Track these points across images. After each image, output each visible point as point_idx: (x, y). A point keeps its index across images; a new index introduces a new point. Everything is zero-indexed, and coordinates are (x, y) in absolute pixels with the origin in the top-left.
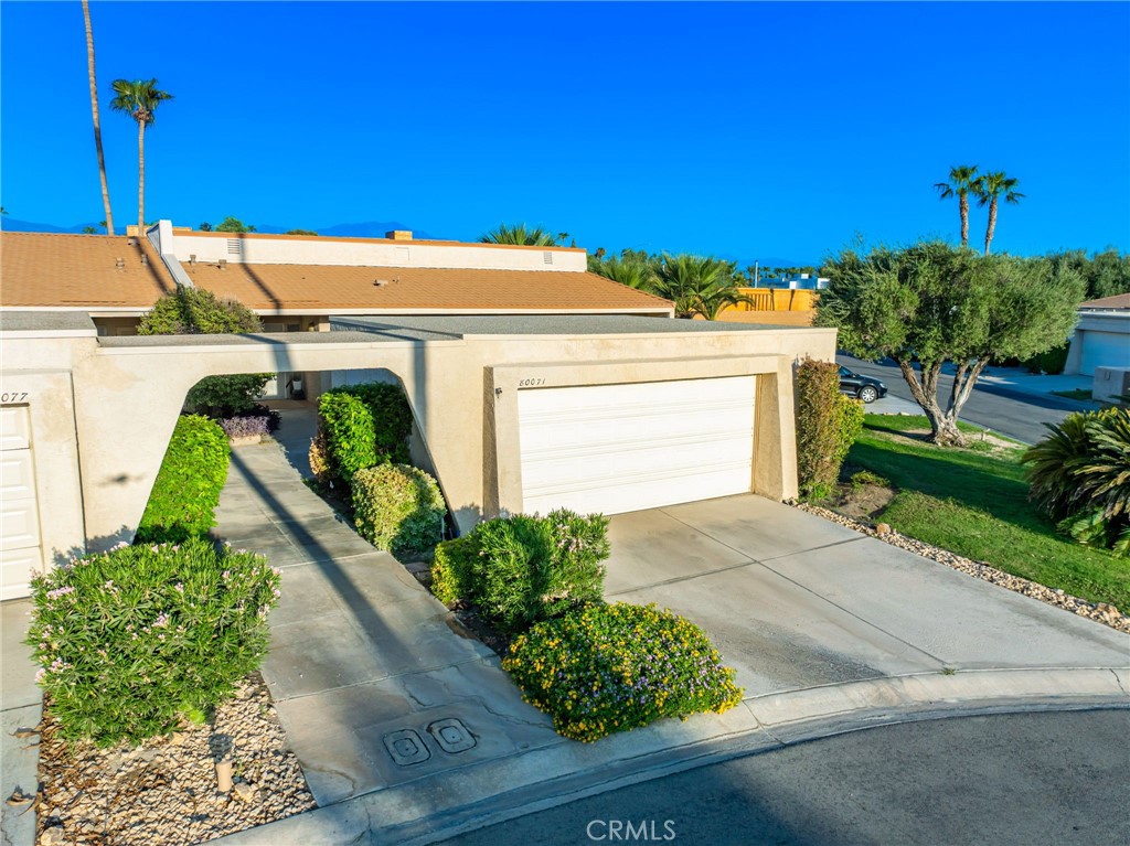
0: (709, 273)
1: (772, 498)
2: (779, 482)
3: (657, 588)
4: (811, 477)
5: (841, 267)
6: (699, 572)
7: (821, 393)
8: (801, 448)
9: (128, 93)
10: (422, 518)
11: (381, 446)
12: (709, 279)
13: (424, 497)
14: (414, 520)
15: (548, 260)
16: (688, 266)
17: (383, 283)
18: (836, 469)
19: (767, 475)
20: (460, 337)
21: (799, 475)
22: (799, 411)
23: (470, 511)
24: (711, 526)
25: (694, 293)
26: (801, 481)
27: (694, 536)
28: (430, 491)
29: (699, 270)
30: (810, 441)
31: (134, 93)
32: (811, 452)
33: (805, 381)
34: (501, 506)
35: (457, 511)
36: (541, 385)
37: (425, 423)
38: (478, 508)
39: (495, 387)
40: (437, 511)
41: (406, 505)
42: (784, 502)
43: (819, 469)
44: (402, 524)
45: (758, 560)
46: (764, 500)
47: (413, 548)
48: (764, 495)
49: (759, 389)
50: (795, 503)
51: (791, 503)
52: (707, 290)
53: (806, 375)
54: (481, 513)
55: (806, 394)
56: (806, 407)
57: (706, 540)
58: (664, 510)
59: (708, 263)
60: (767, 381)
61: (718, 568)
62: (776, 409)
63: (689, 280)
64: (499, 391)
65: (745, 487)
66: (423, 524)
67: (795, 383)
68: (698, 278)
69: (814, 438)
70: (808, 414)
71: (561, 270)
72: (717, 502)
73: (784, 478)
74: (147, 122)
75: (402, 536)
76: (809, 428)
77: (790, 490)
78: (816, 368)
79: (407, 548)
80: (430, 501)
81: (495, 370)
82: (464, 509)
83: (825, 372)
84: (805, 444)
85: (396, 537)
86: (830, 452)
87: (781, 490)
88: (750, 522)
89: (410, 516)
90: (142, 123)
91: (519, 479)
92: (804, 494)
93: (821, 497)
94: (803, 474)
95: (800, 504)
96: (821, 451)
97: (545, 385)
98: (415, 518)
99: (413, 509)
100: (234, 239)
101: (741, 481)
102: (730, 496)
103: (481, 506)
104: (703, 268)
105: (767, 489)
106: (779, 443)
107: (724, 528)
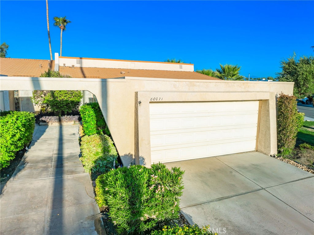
0: (236, 70)
1: (265, 154)
2: (269, 147)
3: (212, 203)
4: (283, 145)
5: (289, 64)
6: (234, 194)
7: (289, 109)
8: (279, 132)
9: (58, 21)
10: (105, 159)
11: (99, 126)
12: (236, 72)
13: (106, 150)
14: (101, 160)
15: (181, 68)
16: (228, 68)
17: (123, 72)
18: (294, 142)
19: (263, 144)
20: (124, 78)
21: (278, 144)
22: (278, 117)
23: (129, 156)
24: (239, 167)
25: (230, 77)
26: (279, 147)
27: (231, 172)
28: (109, 147)
29: (232, 69)
30: (283, 130)
31: (60, 21)
32: (283, 134)
33: (281, 103)
34: (140, 155)
35: (122, 156)
36: (161, 101)
37: (107, 117)
38: (132, 155)
39: (139, 100)
40: (113, 156)
41: (97, 153)
42: (271, 156)
43: (287, 142)
44: (95, 162)
45: (264, 188)
46: (262, 154)
47: (101, 172)
48: (262, 152)
49: (260, 107)
50: (276, 157)
51: (274, 157)
52: (235, 76)
53: (282, 101)
54: (134, 157)
55: (282, 109)
56: (281, 115)
57: (237, 174)
58: (217, 158)
59: (235, 67)
60: (264, 103)
61: (244, 192)
62: (268, 115)
63: (229, 73)
64: (140, 103)
65: (253, 148)
66: (105, 162)
67: (277, 104)
68: (232, 72)
69: (285, 128)
70: (283, 118)
71: (185, 71)
72: (241, 155)
73: (271, 145)
74: (63, 29)
75: (96, 167)
76: (283, 124)
77: (274, 151)
78: (287, 98)
79: (98, 172)
80: (108, 152)
81: (138, 93)
82: (126, 155)
83: (291, 100)
84: (280, 131)
85: (93, 167)
86: (292, 134)
87: (270, 150)
88: (257, 165)
89: (99, 158)
90: (62, 29)
91: (149, 143)
92: (279, 152)
93: (287, 154)
94: (279, 144)
95: (278, 157)
96: (288, 134)
97: (163, 101)
98: (101, 159)
99: (101, 155)
100: (79, 59)
101: (251, 146)
102: (247, 152)
103: (134, 154)
104: (234, 68)
105: (263, 150)
106: (269, 130)
107: (245, 168)
